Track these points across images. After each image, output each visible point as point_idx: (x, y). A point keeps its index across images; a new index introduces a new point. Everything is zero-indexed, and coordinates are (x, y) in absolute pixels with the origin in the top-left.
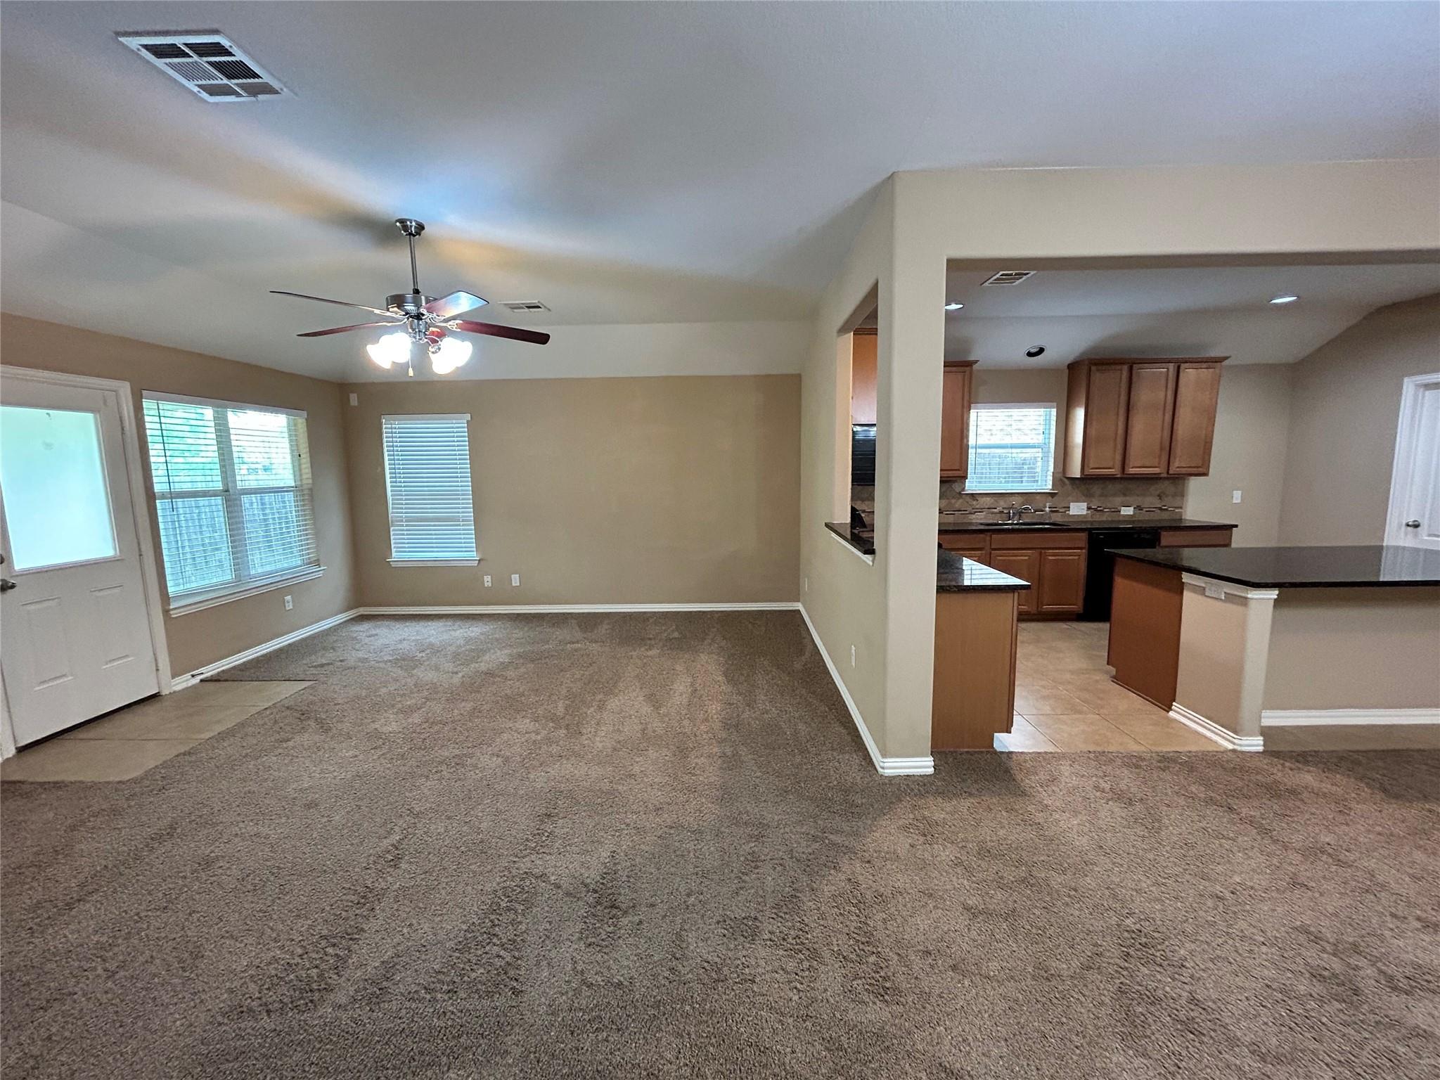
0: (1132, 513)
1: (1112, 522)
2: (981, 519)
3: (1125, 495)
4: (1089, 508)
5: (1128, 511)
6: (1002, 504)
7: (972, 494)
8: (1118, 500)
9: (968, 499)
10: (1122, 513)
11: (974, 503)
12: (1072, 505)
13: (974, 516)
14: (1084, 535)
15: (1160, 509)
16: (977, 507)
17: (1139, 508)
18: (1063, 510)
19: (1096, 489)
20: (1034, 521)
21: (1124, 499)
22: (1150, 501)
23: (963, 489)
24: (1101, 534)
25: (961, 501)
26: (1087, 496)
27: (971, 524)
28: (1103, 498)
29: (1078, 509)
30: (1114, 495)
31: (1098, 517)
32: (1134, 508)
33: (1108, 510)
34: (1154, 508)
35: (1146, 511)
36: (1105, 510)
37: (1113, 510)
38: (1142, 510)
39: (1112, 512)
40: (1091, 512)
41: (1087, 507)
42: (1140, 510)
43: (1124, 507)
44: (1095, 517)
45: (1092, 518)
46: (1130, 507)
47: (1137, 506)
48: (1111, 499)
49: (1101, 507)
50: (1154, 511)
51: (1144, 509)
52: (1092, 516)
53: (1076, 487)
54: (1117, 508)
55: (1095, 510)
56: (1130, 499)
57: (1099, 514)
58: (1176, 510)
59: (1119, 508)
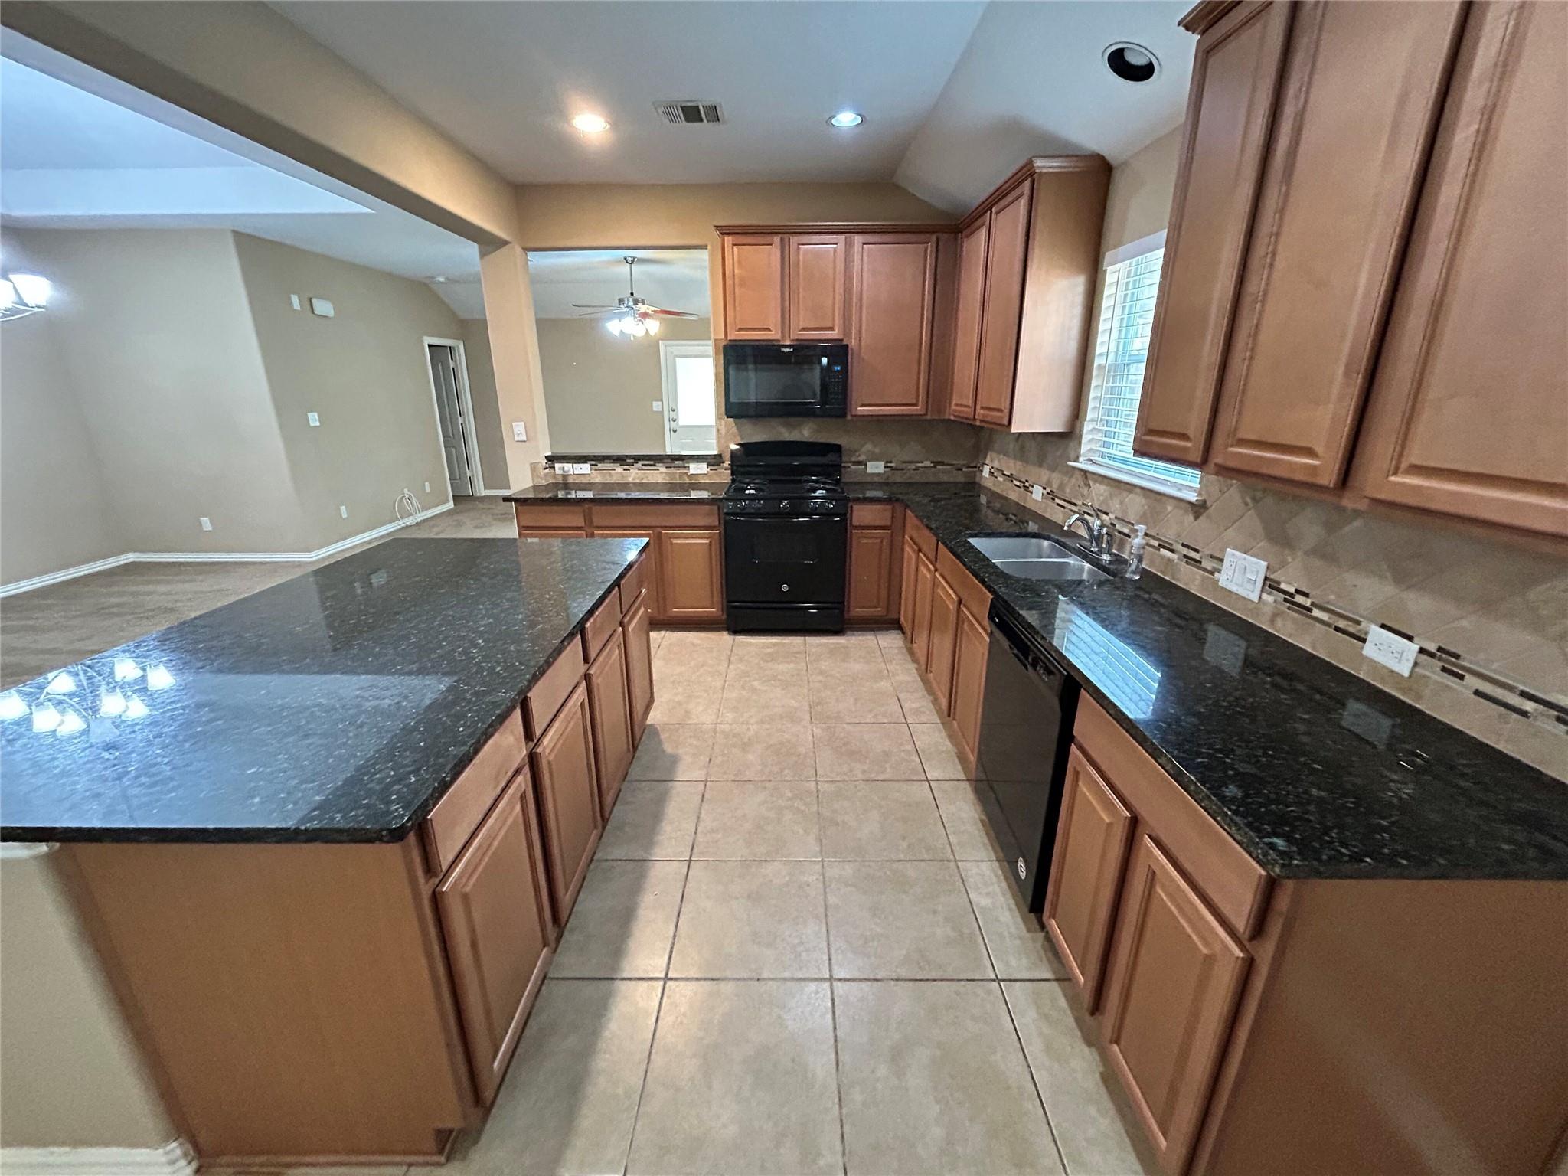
0: (1405, 669)
3: (1401, 578)
4: (1270, 584)
5: (1391, 653)
6: (1116, 507)
7: (1087, 471)
8: (1369, 589)
9: (1080, 478)
10: (1368, 650)
11: (1086, 491)
12: (1232, 556)
16: (1088, 501)
17: (1447, 661)
18: (1209, 565)
19: (1308, 524)
21: (1389, 590)
23: (1077, 458)
25: (1073, 481)
26: (1275, 540)
28: (1318, 563)
29: (1241, 575)
30: (1360, 566)
31: (1288, 629)
32: (1422, 651)
33: (1324, 616)
34: (1524, 694)
35: (1477, 693)
36: (1316, 613)
37: (1342, 624)
38: (1462, 677)
39: (1337, 629)
40: (1275, 601)
41: (1266, 578)
42: (1444, 669)
43: (1383, 626)
44: (1279, 622)
45: (1272, 622)
46: (1410, 638)
47: (1440, 649)
48: (1347, 575)
49: (1306, 595)
50: (1524, 714)
51: (1468, 676)
52: (1275, 616)
53: (1254, 499)
54: (1358, 623)
55: (1285, 600)
56: (1418, 604)
57: (1294, 620)
59: (1365, 624)
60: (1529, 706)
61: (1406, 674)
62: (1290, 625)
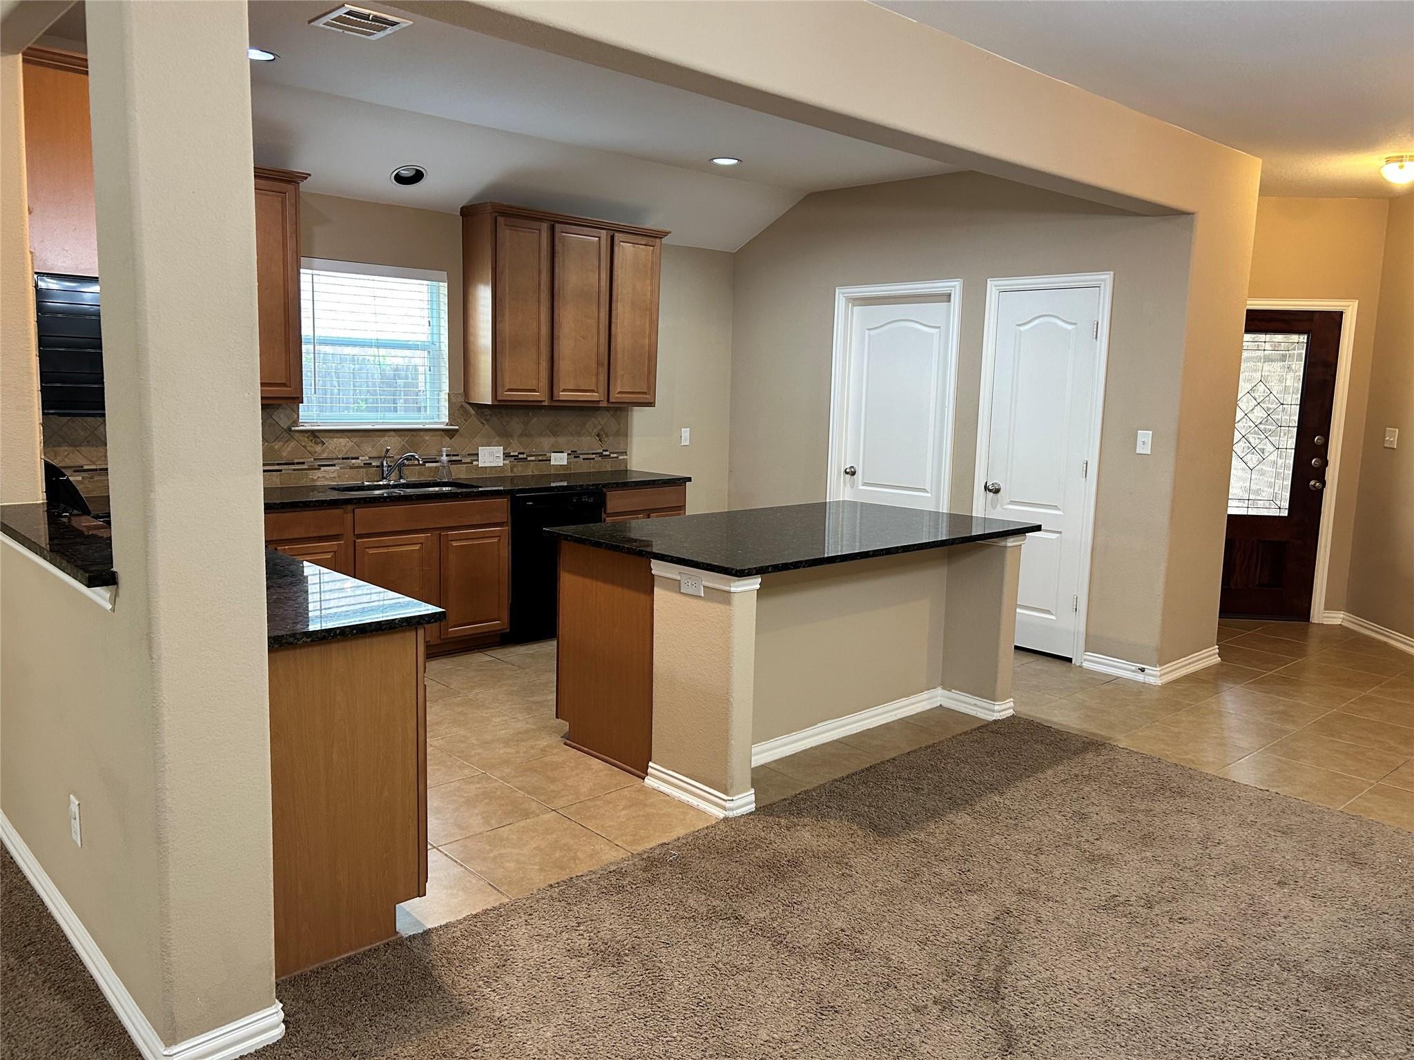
0: (565, 463)
1: (541, 477)
2: (332, 479)
3: (555, 434)
4: (507, 456)
5: (559, 460)
6: (368, 451)
7: (313, 432)
8: (546, 442)
9: (305, 440)
10: (553, 463)
11: (318, 448)
12: (483, 451)
13: (318, 474)
14: (504, 502)
15: (600, 455)
16: (325, 456)
17: (574, 454)
18: (468, 460)
19: (516, 424)
20: (423, 479)
21: (552, 440)
22: (588, 443)
23: (296, 423)
24: (529, 499)
25: (292, 444)
26: (503, 436)
27: (313, 488)
28: (524, 439)
29: (491, 457)
30: (540, 435)
31: (520, 470)
32: (568, 454)
33: (533, 458)
34: (593, 454)
35: (584, 459)
36: (529, 459)
37: (540, 458)
38: (579, 457)
39: (539, 461)
40: (510, 462)
41: (504, 454)
42: (575, 457)
43: (554, 452)
44: (515, 470)
45: (512, 471)
46: (563, 452)
47: (572, 452)
48: (536, 440)
49: (523, 453)
50: (594, 459)
51: (581, 456)
52: (512, 469)
53: (486, 420)
54: (546, 455)
55: (515, 459)
56: (562, 440)
57: (522, 466)
58: (620, 458)
59: (548, 455)
60: (594, 456)
61: (566, 464)
62: (520, 468)
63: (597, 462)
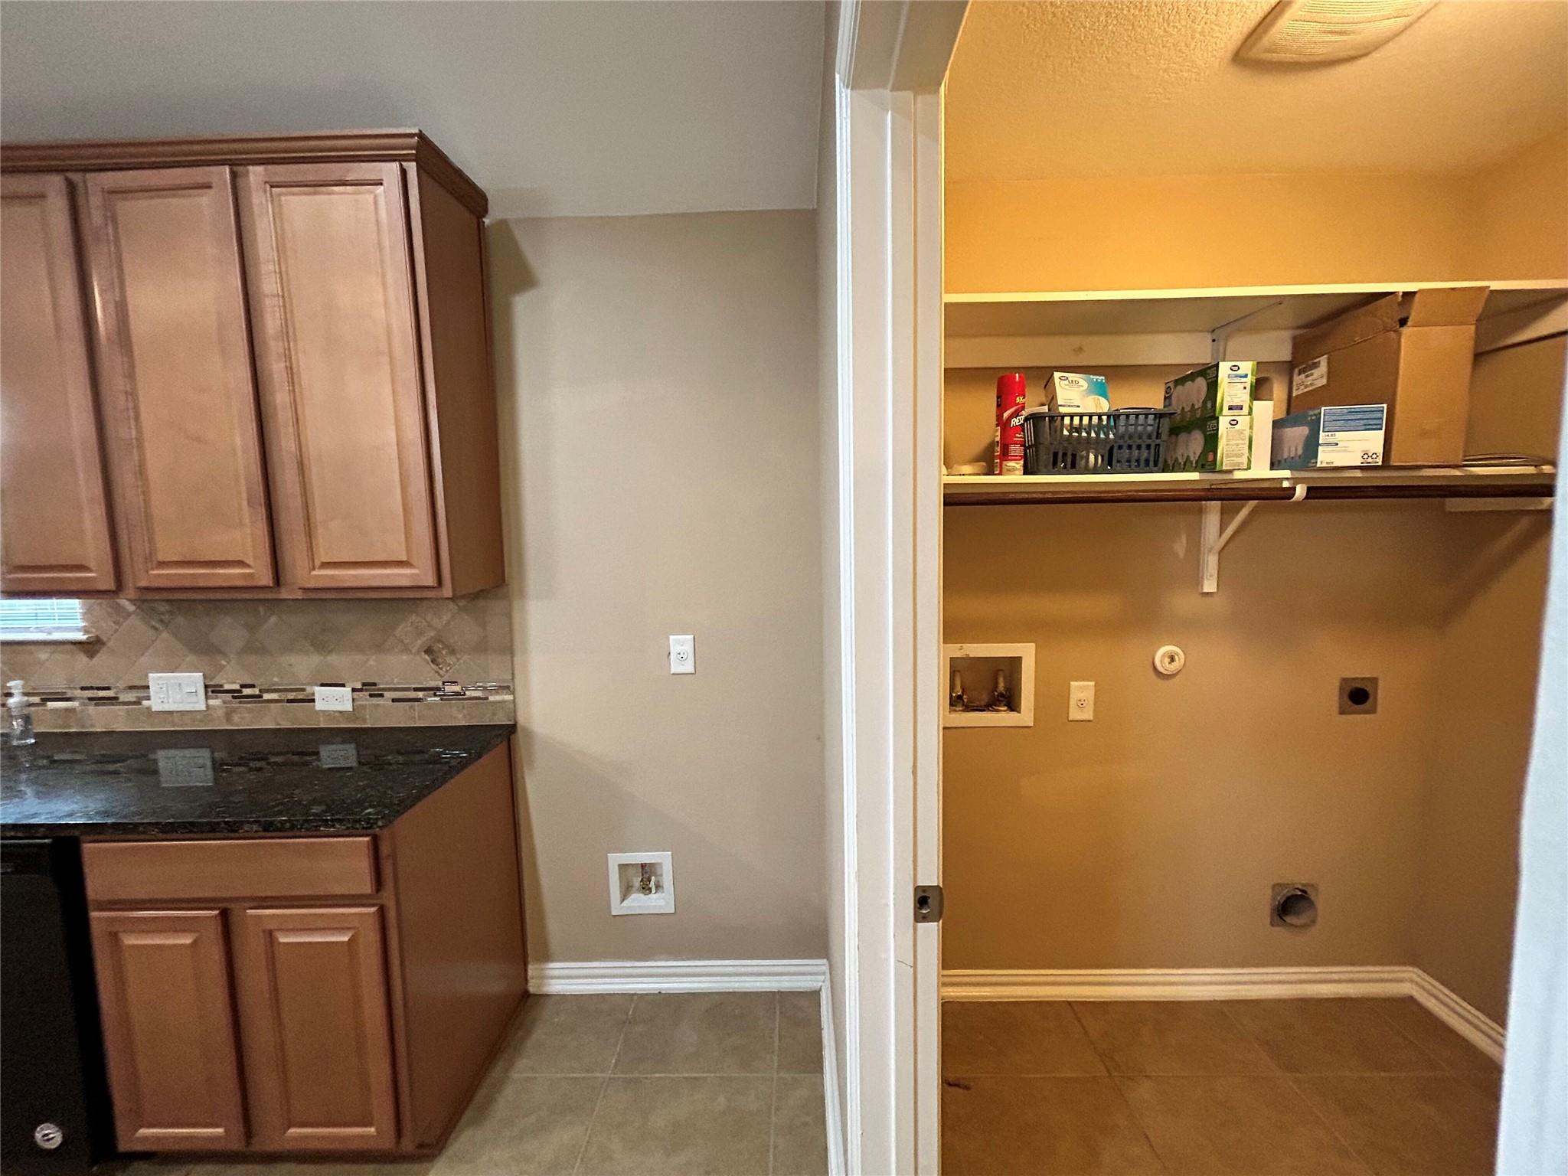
0: (348, 707)
1: (294, 732)
3: (321, 648)
4: (212, 689)
5: (333, 701)
8: (301, 665)
10: (319, 705)
12: (156, 680)
15: (440, 691)
17: (371, 689)
18: (130, 696)
19: (230, 630)
21: (315, 660)
22: (405, 667)
26: (202, 652)
28: (251, 658)
29: (178, 692)
30: (288, 648)
31: (246, 719)
32: (354, 690)
33: (275, 696)
34: (416, 690)
35: (394, 700)
36: (266, 696)
37: (291, 696)
38: (382, 696)
39: (289, 701)
40: (224, 702)
41: (206, 687)
42: (371, 696)
43: (323, 685)
44: (236, 718)
45: (228, 720)
46: (343, 685)
47: (364, 684)
48: (281, 659)
49: (252, 686)
50: (419, 700)
51: (387, 694)
52: (228, 716)
53: (162, 621)
54: (303, 690)
55: (234, 697)
56: (338, 661)
57: (250, 711)
58: (491, 698)
59: (309, 689)
60: (420, 694)
61: (350, 710)
62: (249, 716)
63: (430, 706)
